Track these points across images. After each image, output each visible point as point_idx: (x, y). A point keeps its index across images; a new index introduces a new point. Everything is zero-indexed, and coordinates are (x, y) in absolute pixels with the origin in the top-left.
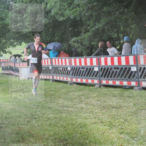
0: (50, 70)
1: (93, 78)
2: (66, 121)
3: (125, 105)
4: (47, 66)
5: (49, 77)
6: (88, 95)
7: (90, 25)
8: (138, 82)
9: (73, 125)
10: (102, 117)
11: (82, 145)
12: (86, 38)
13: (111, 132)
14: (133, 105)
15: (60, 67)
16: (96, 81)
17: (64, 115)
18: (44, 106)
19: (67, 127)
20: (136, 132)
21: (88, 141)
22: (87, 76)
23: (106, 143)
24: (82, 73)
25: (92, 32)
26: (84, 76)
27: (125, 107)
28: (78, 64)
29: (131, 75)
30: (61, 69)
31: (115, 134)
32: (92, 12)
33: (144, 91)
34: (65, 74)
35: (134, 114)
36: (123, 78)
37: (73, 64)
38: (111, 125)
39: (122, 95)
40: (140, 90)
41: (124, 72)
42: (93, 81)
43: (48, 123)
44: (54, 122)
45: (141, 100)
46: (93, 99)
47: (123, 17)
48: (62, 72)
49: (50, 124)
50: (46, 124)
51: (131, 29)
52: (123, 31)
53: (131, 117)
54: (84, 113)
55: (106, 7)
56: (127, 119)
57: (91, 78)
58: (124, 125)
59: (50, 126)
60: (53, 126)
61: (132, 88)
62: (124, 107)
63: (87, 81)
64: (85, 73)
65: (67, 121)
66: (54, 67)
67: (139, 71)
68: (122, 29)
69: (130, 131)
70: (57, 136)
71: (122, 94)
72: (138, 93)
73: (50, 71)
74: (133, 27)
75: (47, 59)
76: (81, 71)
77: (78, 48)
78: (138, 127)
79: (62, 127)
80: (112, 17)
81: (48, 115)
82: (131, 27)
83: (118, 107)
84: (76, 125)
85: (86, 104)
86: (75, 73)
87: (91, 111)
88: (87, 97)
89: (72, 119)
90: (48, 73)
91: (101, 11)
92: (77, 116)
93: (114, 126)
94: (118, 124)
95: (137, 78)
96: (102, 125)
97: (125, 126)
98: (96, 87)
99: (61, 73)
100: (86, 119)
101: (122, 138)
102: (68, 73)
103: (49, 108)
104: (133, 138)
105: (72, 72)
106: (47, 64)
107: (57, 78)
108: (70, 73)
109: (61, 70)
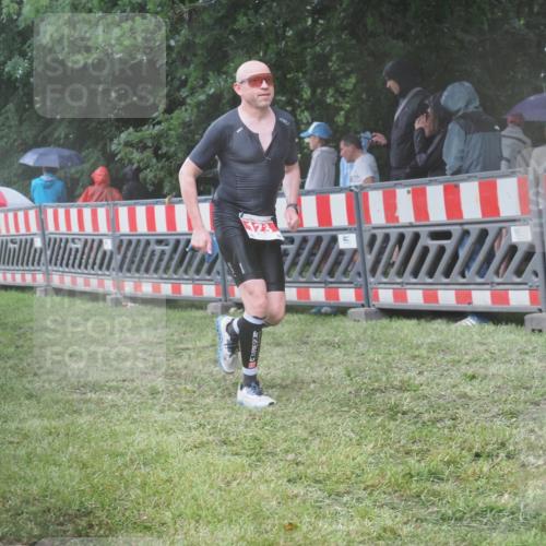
0: (36, 250)
1: (197, 277)
2: (89, 442)
3: (315, 374)
4: (24, 238)
5: (34, 279)
6: (181, 341)
7: (189, 84)
8: (363, 290)
9: (115, 455)
10: (226, 422)
11: (146, 527)
12: (172, 132)
13: (255, 475)
14: (343, 373)
15: (73, 240)
16: (209, 291)
17: (84, 420)
18: (12, 388)
19: (92, 466)
20: (348, 473)
21: (168, 514)
22: (175, 272)
23: (234, 518)
24: (156, 259)
25: (195, 110)
26: (165, 271)
27: (314, 382)
28: (142, 227)
29: (337, 263)
30: (79, 245)
31: (272, 485)
32: (194, 35)
33: (385, 322)
34: (94, 263)
35: (346, 409)
36: (309, 274)
37: (124, 228)
38: (259, 452)
39: (305, 339)
40: (371, 319)
41: (312, 254)
42: (198, 290)
43: (22, 452)
44: (46, 446)
45: (372, 356)
46: (198, 357)
47: (309, 50)
48: (82, 258)
49: (28, 454)
50: (14, 457)
51: (342, 94)
52: (310, 100)
53: (335, 418)
54: (161, 411)
55: (246, 15)
56: (317, 428)
57: (193, 280)
58: (307, 448)
59: (29, 461)
60: (40, 461)
61: (342, 311)
62: (309, 384)
63: (176, 289)
64: (171, 259)
65: (93, 444)
66: (50, 240)
67: (366, 249)
68: (307, 94)
69: (326, 471)
70: (53, 501)
71: (307, 333)
72: (362, 331)
73: (37, 255)
74: (349, 86)
75: (26, 210)
76: (153, 251)
77: (146, 169)
78: (355, 455)
79: (75, 465)
80: (269, 52)
81: (23, 420)
82: (342, 85)
83: (289, 382)
84: (126, 454)
85: (172, 375)
86: (133, 262)
87: (187, 403)
88: (175, 349)
89: (113, 434)
90: (27, 264)
91: (227, 27)
92: (135, 421)
93: (268, 453)
94: (284, 446)
95: (359, 274)
96: (224, 454)
97: (310, 452)
98: (209, 311)
99: (77, 262)
100: (168, 432)
101: (296, 496)
102: (104, 262)
103: (30, 396)
104: (337, 495)
105: (119, 257)
106: (23, 230)
107: (62, 281)
108: (113, 261)
109: (77, 250)
